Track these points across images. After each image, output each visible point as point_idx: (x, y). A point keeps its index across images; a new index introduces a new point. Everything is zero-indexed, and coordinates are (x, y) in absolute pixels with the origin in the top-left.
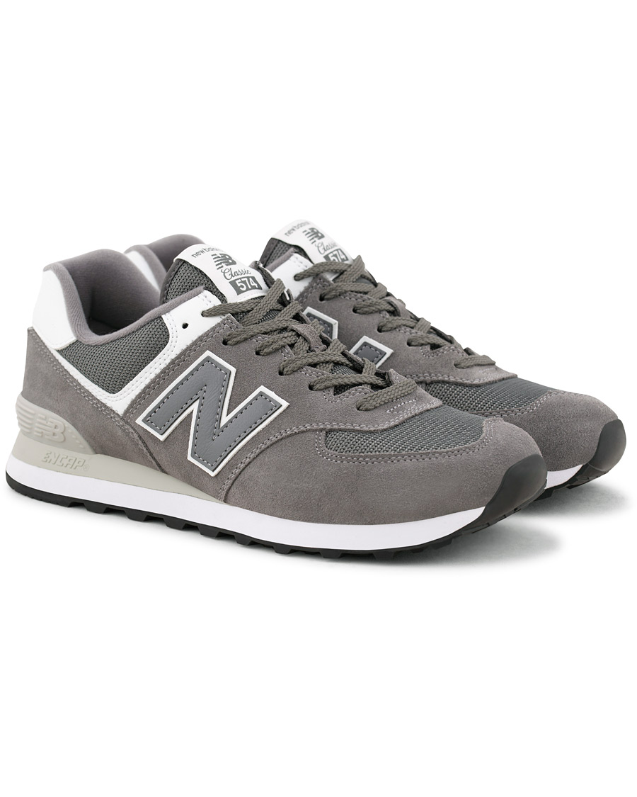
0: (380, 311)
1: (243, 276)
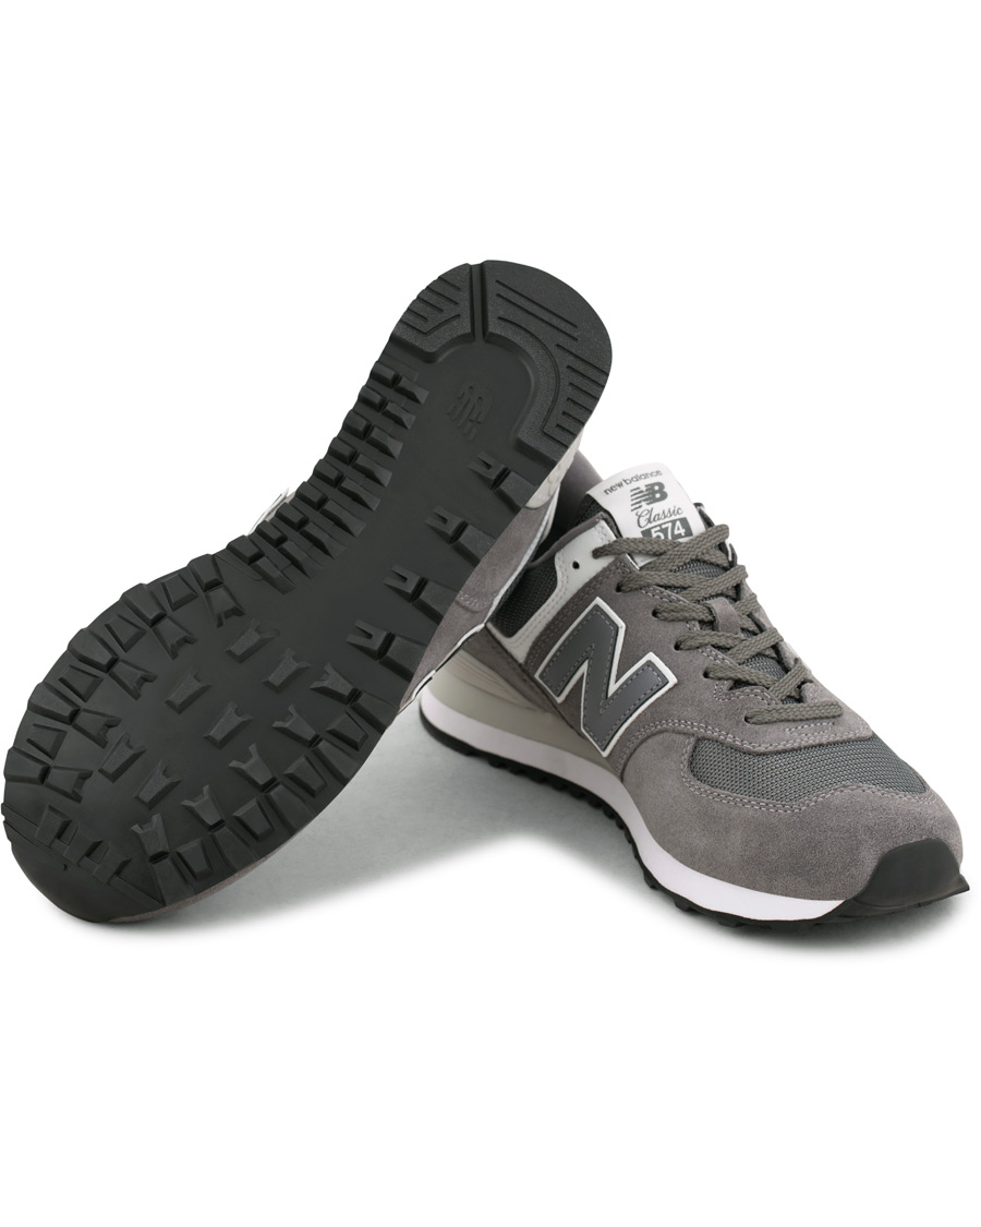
0: (686, 620)
1: (667, 520)
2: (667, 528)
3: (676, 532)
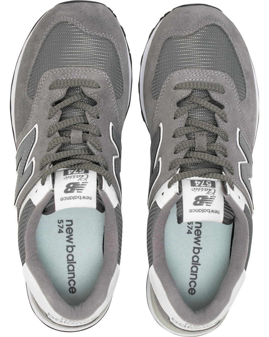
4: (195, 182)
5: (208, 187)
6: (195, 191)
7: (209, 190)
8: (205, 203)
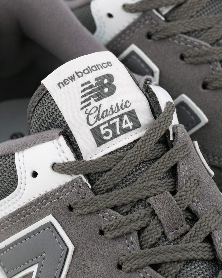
1: (115, 115)
2: (115, 123)
3: (124, 126)
4: (132, 124)
5: (104, 123)
6: (122, 101)
7: (100, 116)
8: (94, 85)
